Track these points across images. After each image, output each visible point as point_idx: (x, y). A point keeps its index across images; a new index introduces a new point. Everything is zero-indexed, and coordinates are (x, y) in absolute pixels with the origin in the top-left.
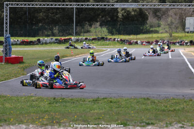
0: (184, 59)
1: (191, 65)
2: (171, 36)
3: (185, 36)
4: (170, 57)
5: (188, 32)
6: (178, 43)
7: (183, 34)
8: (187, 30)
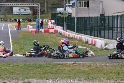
0: (9, 31)
1: (11, 34)
2: (5, 17)
3: (12, 17)
4: (2, 29)
5: (14, 15)
6: (9, 20)
7: (12, 16)
8: (13, 14)
